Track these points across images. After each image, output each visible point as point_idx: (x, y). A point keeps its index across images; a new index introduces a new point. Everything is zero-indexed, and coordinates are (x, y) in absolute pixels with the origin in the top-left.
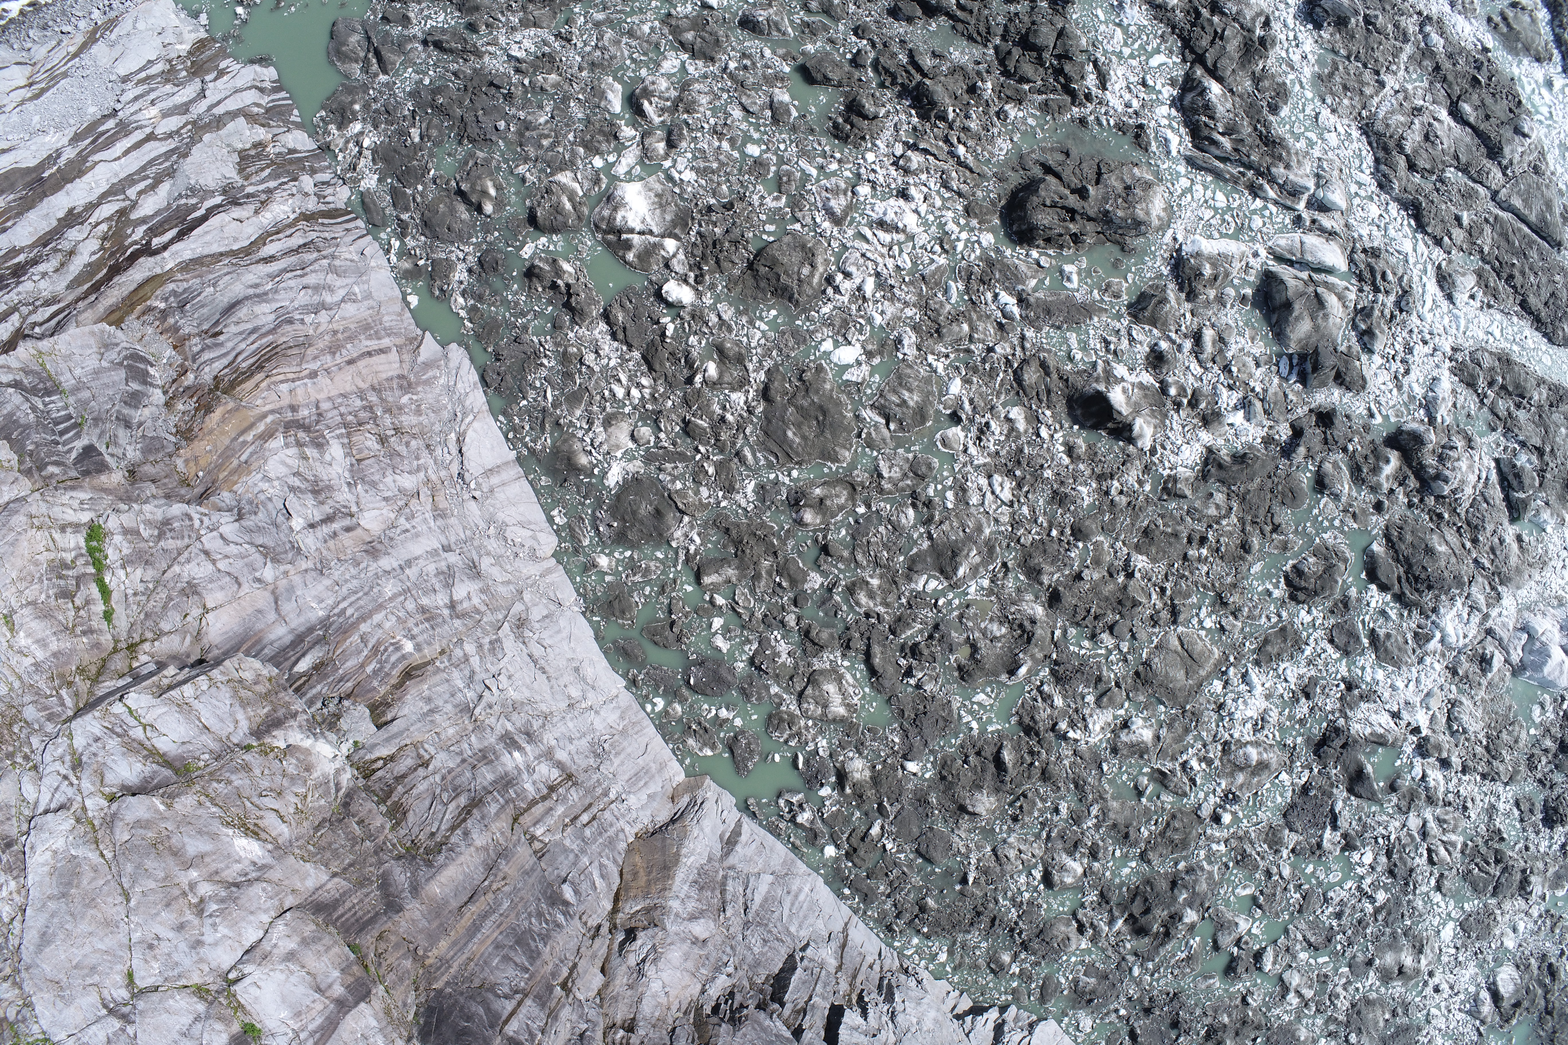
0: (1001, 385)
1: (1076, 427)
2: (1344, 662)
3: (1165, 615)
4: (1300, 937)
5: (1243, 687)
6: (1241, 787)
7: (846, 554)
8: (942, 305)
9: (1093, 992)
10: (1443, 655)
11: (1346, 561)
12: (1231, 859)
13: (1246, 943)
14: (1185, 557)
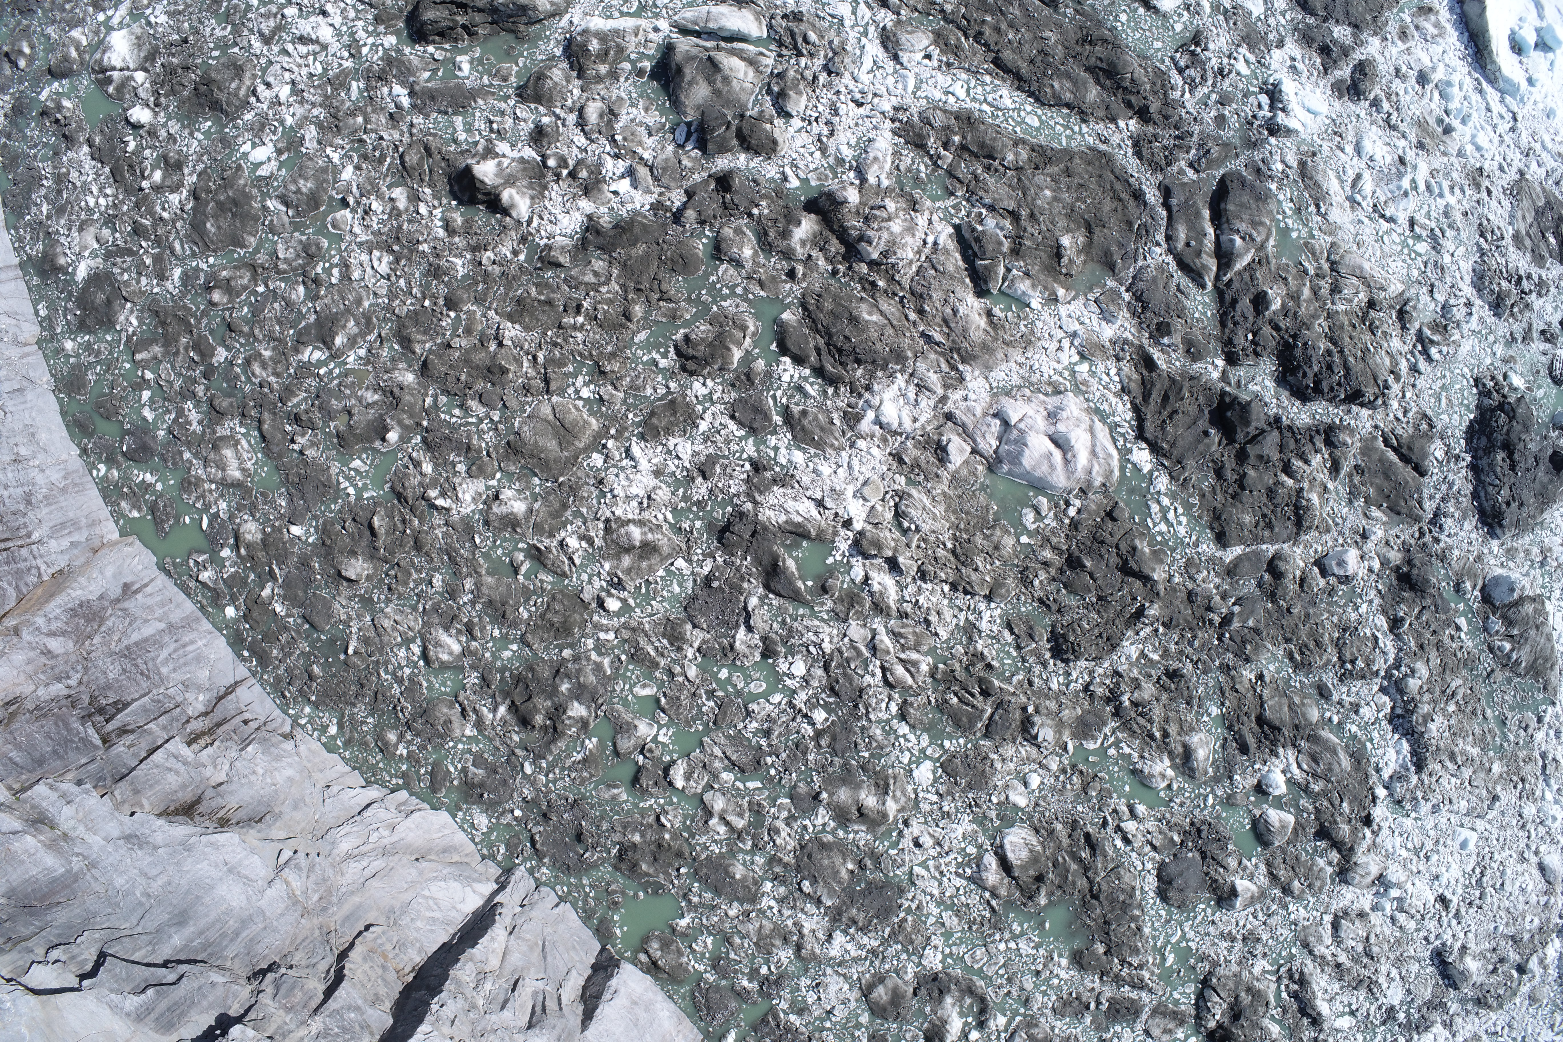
0: (388, 169)
1: (454, 203)
2: (751, 440)
3: (538, 383)
4: (718, 752)
5: (626, 462)
6: (628, 571)
7: (246, 329)
8: (343, 101)
9: (482, 785)
10: (885, 440)
11: (744, 328)
12: (624, 652)
13: (651, 751)
14: (560, 327)
